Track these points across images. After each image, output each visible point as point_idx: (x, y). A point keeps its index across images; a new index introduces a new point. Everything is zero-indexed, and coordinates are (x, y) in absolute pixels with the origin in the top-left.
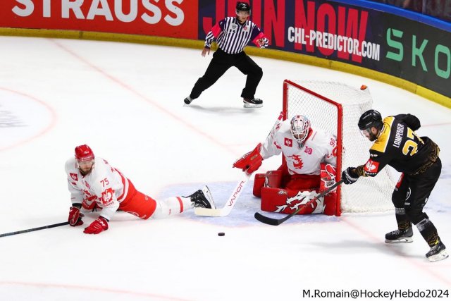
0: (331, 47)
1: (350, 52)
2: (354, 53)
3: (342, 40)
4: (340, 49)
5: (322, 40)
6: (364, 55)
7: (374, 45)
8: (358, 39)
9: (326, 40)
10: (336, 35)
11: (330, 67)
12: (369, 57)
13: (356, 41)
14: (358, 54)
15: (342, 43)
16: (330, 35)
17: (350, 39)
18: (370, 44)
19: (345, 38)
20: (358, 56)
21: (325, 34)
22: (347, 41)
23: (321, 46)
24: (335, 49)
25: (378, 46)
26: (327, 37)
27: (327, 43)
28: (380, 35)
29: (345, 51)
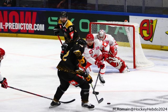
0: (16, 29)
1: (27, 29)
2: (30, 29)
3: (22, 25)
4: (22, 29)
5: (12, 26)
6: (35, 30)
7: (41, 25)
8: (31, 23)
9: (14, 26)
10: (19, 24)
11: (17, 37)
12: (38, 30)
13: (30, 24)
14: (32, 29)
15: (22, 26)
16: (16, 24)
17: (27, 24)
18: (38, 25)
19: (24, 24)
20: (32, 30)
21: (13, 24)
22: (25, 25)
23: (11, 28)
24: (19, 29)
25: (43, 25)
26: (14, 25)
27: (14, 27)
28: (44, 21)
29: (24, 29)
